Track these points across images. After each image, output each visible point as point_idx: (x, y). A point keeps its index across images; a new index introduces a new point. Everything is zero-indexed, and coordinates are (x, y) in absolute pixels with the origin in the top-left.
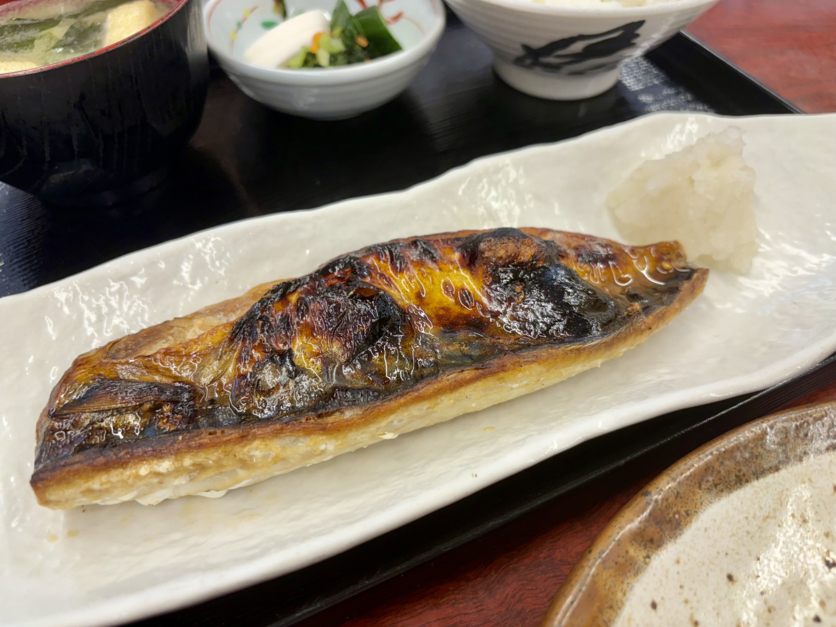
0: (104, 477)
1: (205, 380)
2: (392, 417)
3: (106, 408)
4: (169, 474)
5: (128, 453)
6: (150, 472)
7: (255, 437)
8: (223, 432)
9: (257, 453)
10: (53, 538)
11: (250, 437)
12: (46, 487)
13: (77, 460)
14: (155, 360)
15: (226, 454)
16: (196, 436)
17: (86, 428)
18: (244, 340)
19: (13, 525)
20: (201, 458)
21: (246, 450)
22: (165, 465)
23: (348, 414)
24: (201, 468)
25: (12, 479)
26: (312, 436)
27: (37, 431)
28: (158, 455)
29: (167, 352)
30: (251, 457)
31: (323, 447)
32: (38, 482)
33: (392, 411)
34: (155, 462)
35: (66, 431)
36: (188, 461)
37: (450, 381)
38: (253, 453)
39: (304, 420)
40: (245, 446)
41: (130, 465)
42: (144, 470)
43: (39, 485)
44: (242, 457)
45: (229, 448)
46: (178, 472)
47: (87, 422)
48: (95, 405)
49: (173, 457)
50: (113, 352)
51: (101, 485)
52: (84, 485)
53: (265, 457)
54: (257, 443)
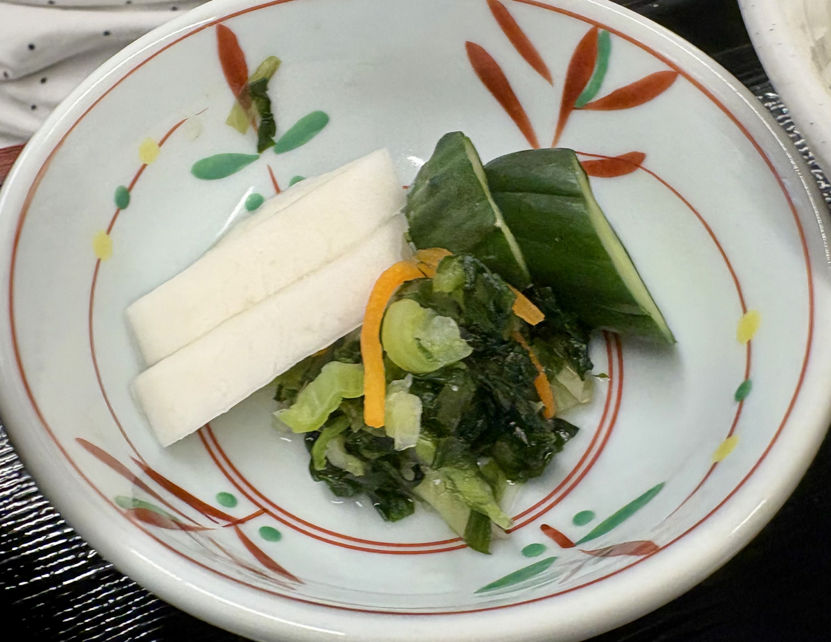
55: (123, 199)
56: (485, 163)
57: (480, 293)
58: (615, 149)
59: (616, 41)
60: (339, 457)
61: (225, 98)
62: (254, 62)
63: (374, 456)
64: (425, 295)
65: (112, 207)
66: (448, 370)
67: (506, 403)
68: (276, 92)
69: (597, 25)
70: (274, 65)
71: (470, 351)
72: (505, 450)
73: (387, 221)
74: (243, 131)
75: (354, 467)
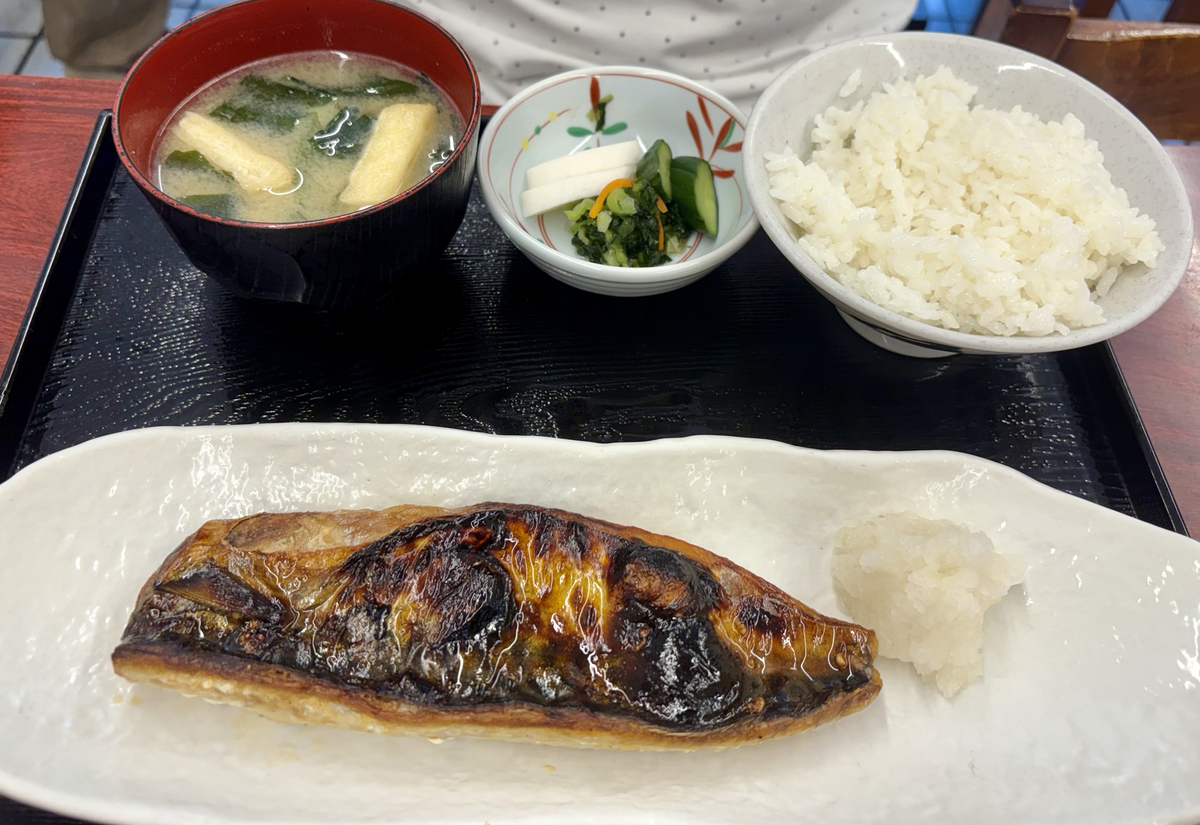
0: (172, 676)
1: (301, 604)
2: (444, 728)
3: (202, 601)
4: (227, 695)
5: (199, 662)
6: (212, 688)
7: (314, 693)
8: (288, 676)
9: (311, 709)
10: (119, 699)
11: (309, 692)
12: (123, 664)
13: (156, 651)
14: (267, 562)
15: (283, 698)
16: (264, 670)
17: (178, 613)
18: (353, 576)
19: (91, 670)
20: (260, 692)
21: (301, 701)
22: (227, 687)
23: (404, 709)
24: (258, 701)
25: (108, 620)
26: (364, 715)
27: (139, 597)
28: (226, 676)
29: (281, 557)
30: (304, 709)
31: (370, 728)
32: (119, 655)
33: (445, 723)
34: (220, 680)
35: (161, 610)
36: (247, 691)
37: (514, 717)
38: (307, 706)
39: (362, 696)
40: (302, 698)
41: (198, 674)
42: (207, 683)
43: (118, 660)
44: (296, 706)
45: (287, 694)
46: (236, 696)
47: (182, 608)
48: (196, 595)
49: (236, 682)
50: (235, 534)
51: (169, 680)
52: (155, 676)
53: (316, 714)
54: (313, 700)
55: (538, 131)
56: (674, 157)
57: (646, 194)
58: (727, 167)
59: (737, 125)
60: (582, 236)
61: (588, 106)
62: (603, 95)
63: (593, 238)
64: (628, 191)
65: (533, 132)
66: (628, 216)
67: (646, 238)
68: (609, 109)
69: (732, 117)
70: (610, 99)
71: (635, 212)
72: (641, 256)
73: (628, 165)
74: (592, 120)
75: (586, 241)
